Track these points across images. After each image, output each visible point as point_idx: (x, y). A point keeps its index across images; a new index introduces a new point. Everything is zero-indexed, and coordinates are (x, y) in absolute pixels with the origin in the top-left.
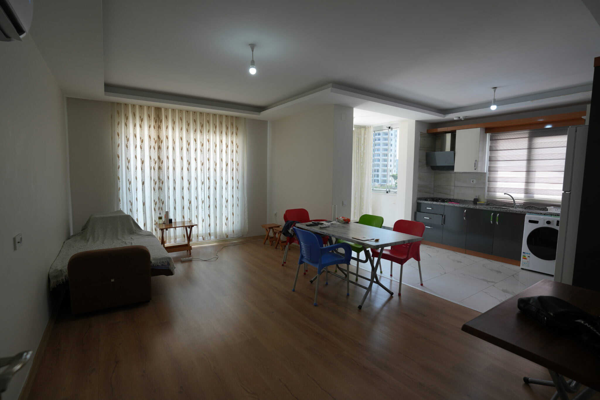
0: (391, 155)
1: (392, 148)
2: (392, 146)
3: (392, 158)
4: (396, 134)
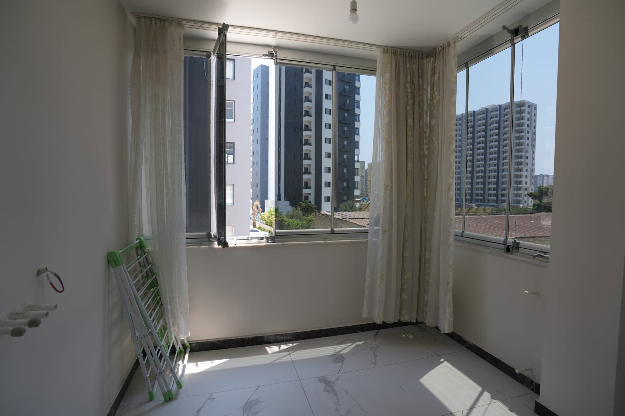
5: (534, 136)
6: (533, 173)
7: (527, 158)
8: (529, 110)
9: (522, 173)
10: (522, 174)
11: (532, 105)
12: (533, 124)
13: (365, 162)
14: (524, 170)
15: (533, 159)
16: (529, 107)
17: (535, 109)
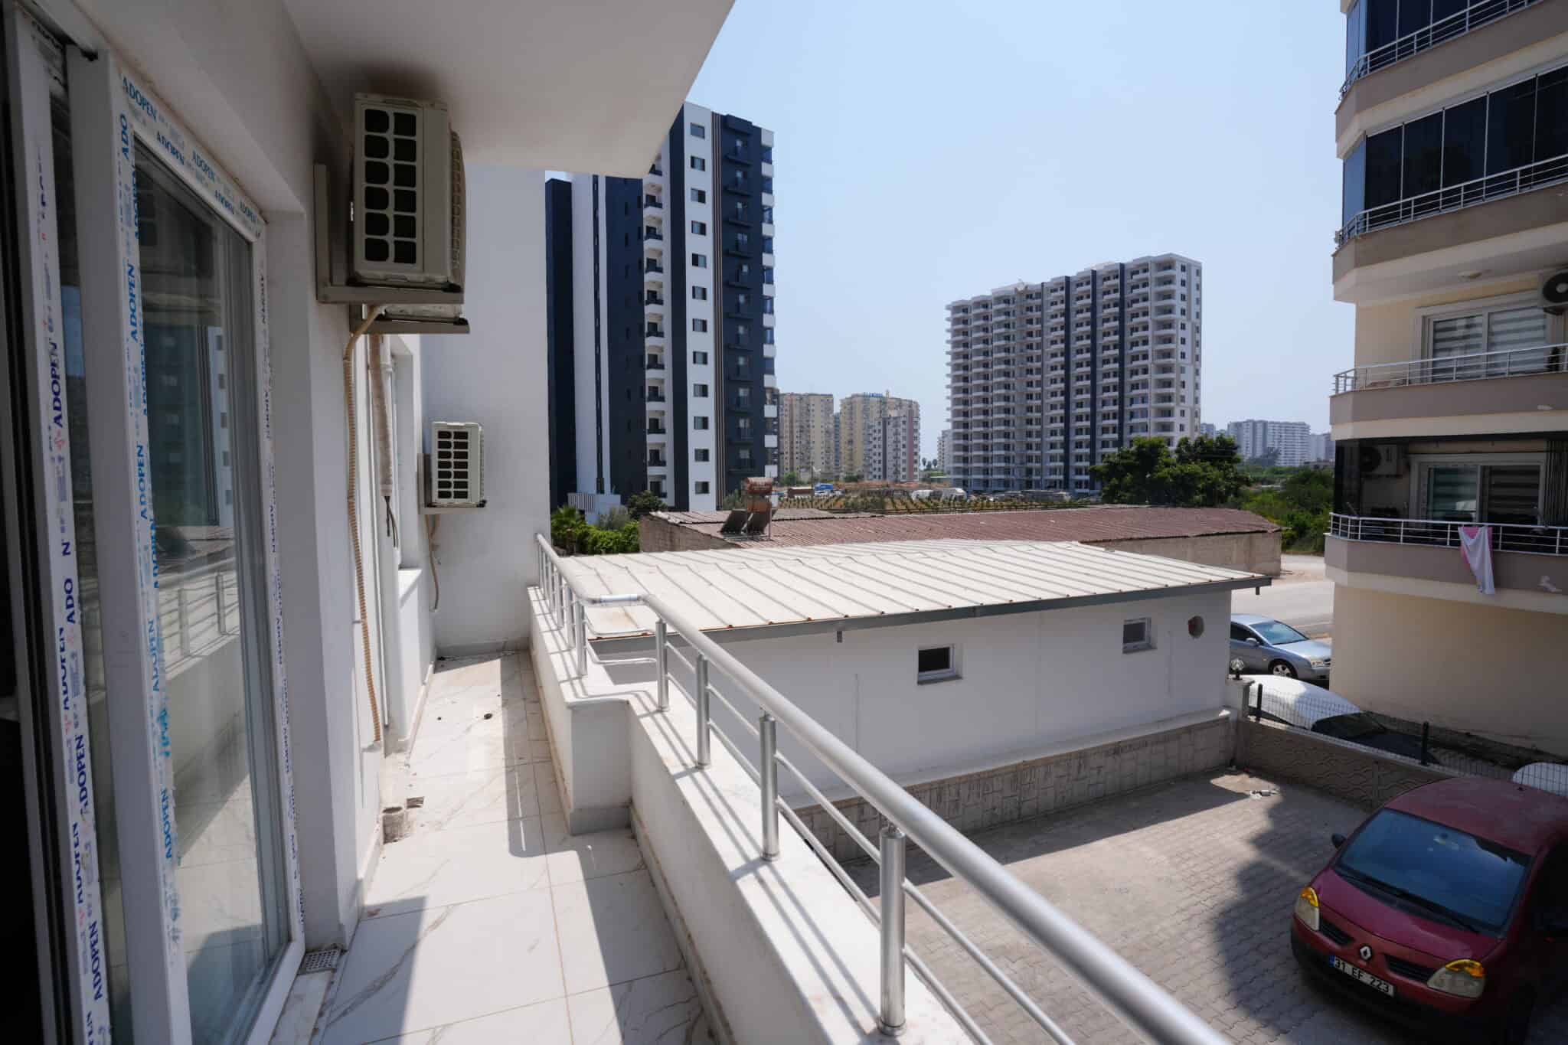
0: (1183, 413)
1: (1183, 392)
2: (1184, 387)
3: (1186, 421)
4: (1198, 338)
5: (1197, 335)
6: (1197, 420)
7: (1183, 384)
8: (1183, 276)
9: (1171, 419)
10: (1172, 423)
11: (1190, 265)
12: (1194, 308)
13: (835, 395)
14: (1177, 412)
15: (1197, 386)
16: (1183, 269)
17: (1199, 273)
